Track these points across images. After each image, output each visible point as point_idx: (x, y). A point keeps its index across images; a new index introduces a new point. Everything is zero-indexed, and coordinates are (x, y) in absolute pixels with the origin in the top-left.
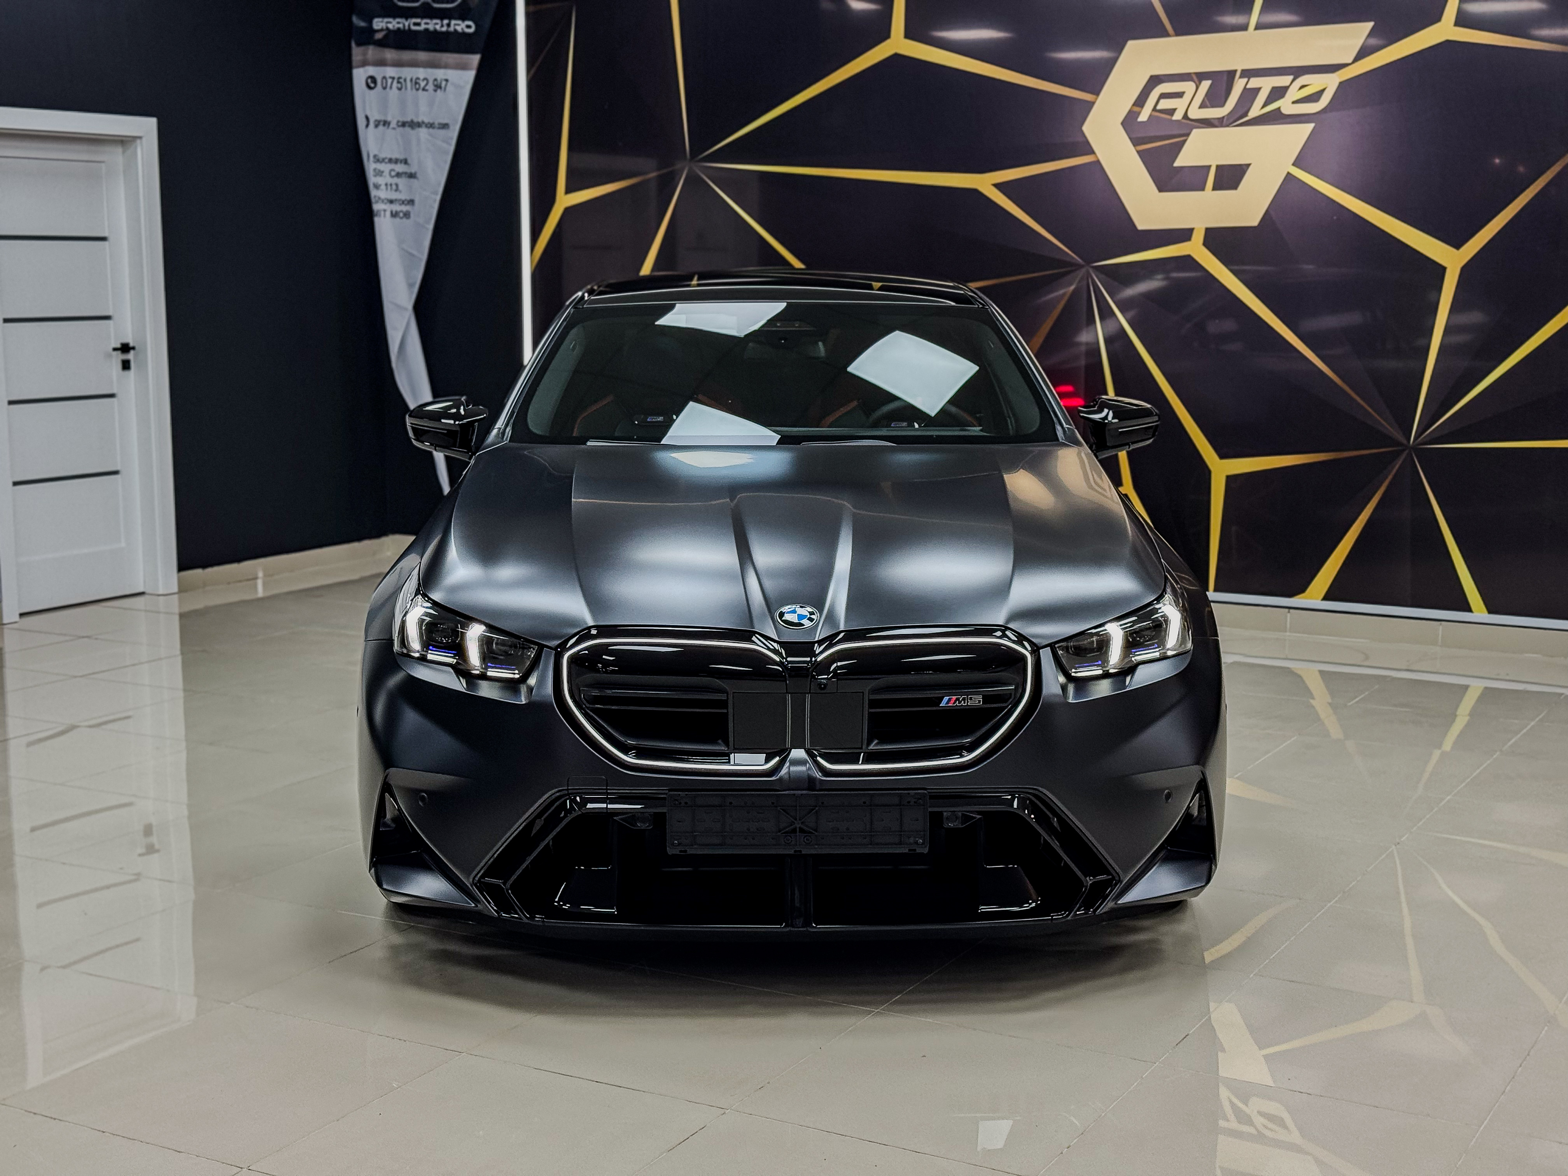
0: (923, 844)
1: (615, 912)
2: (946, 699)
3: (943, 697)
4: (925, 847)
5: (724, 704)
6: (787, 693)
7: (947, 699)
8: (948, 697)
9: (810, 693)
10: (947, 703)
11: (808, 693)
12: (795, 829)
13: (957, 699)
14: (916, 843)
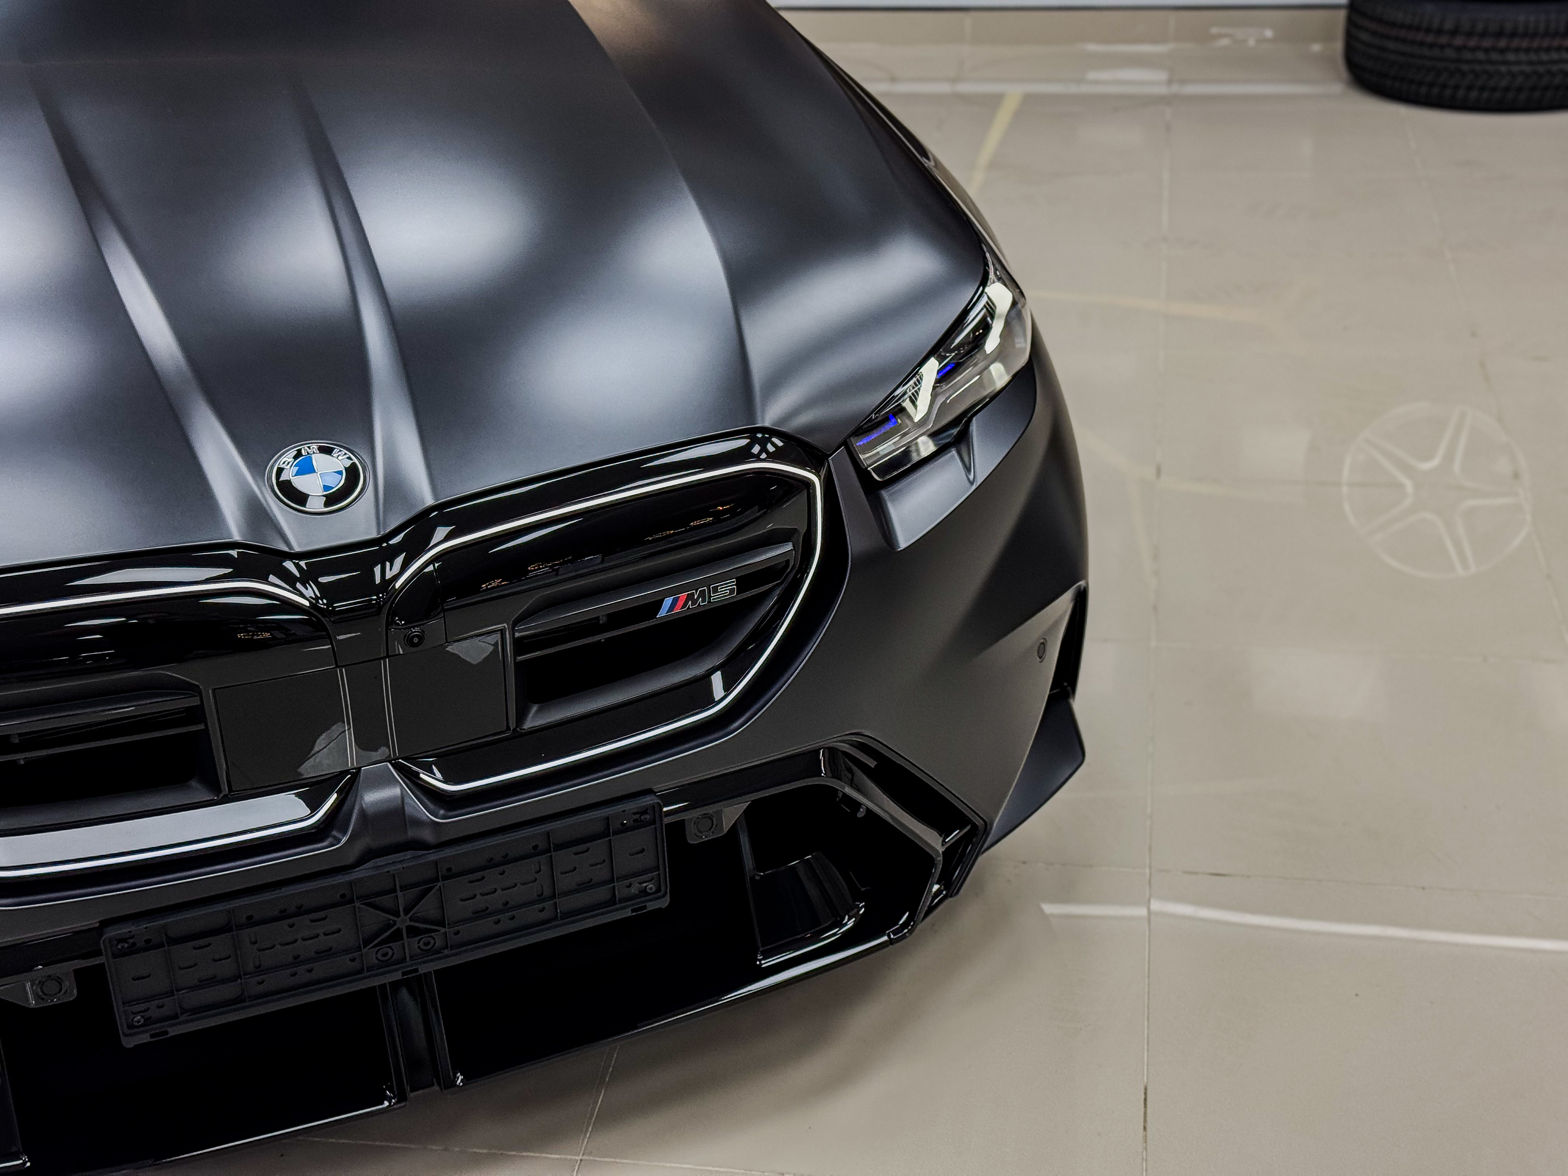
0: (658, 890)
1: (25, 1163)
2: (668, 601)
3: (662, 600)
4: (664, 896)
5: (196, 714)
6: (337, 666)
7: (672, 599)
8: (673, 597)
9: (388, 656)
10: (672, 608)
11: (384, 658)
12: (399, 931)
13: (690, 597)
14: (644, 892)
